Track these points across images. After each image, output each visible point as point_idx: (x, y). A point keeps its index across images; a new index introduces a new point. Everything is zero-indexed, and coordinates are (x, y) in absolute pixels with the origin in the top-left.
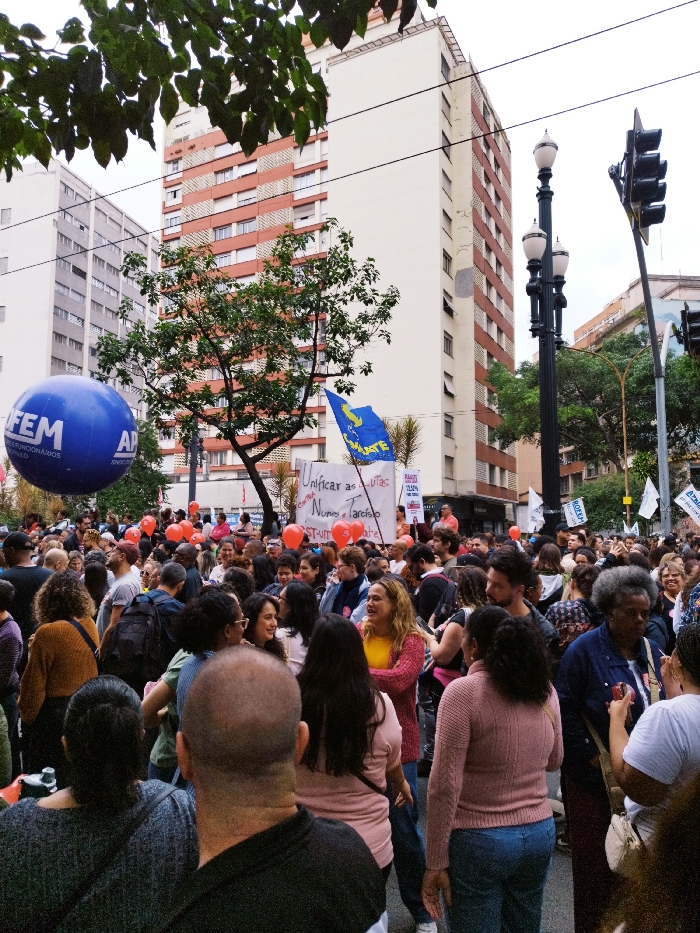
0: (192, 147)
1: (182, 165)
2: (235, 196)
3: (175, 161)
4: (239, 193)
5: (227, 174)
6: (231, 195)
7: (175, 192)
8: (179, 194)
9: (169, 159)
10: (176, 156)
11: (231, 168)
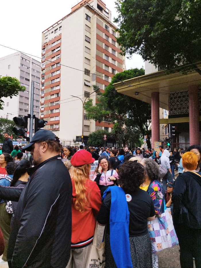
0: (47, 45)
1: (45, 50)
2: (56, 56)
3: (44, 49)
4: (57, 56)
5: (54, 51)
6: (55, 57)
7: (44, 57)
8: (45, 57)
9: (43, 48)
10: (44, 47)
11: (55, 49)
